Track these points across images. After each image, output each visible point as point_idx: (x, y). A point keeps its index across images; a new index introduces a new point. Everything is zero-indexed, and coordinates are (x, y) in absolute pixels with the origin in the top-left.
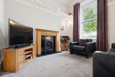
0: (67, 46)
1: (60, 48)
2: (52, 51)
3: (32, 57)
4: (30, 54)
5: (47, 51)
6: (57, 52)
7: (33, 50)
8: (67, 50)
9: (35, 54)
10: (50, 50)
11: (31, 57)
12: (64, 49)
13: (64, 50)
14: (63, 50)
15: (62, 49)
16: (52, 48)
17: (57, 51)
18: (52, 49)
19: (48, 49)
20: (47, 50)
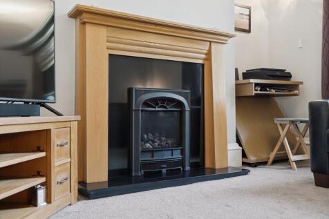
0: (283, 133)
1: (233, 147)
2: (182, 163)
3: (48, 199)
4: (34, 176)
5: (145, 165)
6: (213, 170)
7: (55, 150)
8: (282, 160)
9: (65, 175)
10: (167, 156)
11: (41, 194)
12: (263, 157)
13: (264, 163)
14: (252, 159)
15: (244, 155)
16: (180, 143)
17: (217, 166)
18: (183, 153)
19: (152, 152)
20: (148, 157)
